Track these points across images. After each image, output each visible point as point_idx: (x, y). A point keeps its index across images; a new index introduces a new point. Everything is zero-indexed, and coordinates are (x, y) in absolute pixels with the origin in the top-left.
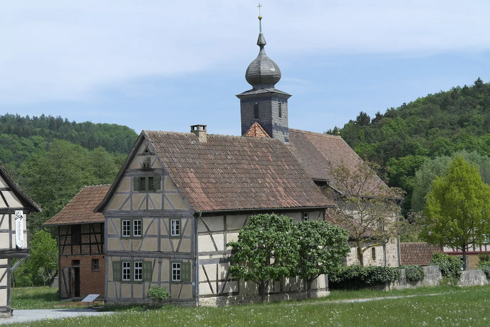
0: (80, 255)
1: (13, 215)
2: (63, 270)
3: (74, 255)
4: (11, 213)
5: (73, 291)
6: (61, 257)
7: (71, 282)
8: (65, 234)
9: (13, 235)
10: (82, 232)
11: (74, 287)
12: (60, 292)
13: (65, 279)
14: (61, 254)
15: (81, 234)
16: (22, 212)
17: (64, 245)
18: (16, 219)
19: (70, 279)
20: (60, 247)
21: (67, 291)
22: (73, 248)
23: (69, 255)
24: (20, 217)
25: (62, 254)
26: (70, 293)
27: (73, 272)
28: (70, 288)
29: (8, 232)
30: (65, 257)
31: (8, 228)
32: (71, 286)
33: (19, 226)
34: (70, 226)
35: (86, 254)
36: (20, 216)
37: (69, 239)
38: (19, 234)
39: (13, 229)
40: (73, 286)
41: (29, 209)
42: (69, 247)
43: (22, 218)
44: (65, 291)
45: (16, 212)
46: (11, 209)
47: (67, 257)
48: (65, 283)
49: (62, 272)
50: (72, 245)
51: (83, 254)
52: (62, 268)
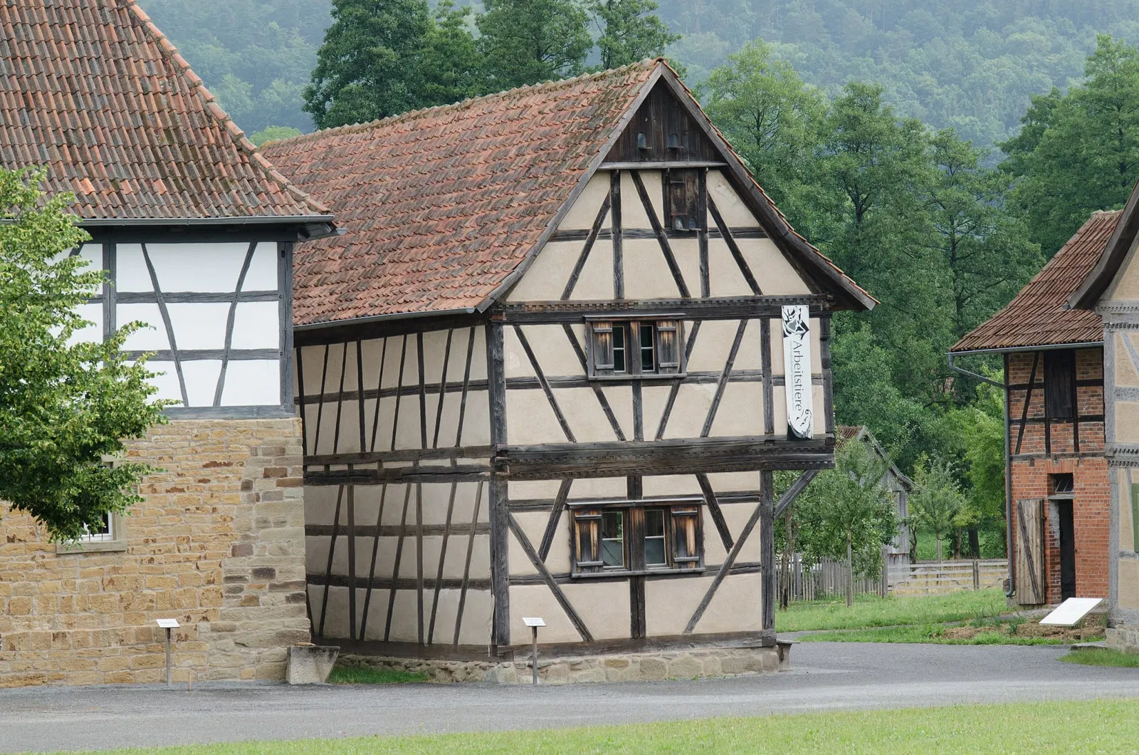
0: (1072, 456)
1: (774, 322)
2: (1020, 508)
3: (1056, 458)
4: (768, 313)
5: (1055, 581)
6: (1014, 463)
7: (1048, 552)
8: (1026, 382)
9: (777, 390)
10: (1079, 377)
11: (1058, 567)
12: (1014, 583)
13: (1026, 540)
14: (1014, 451)
15: (1075, 384)
16: (804, 310)
17: (1024, 421)
18: (785, 336)
19: (1043, 541)
20: (1009, 429)
21: (1034, 583)
22: (1052, 432)
23: (1039, 456)
24: (799, 329)
25: (1018, 451)
26: (1046, 588)
27: (1053, 515)
28: (1044, 572)
29: (759, 380)
30: (1027, 463)
31: (757, 365)
32: (1049, 566)
33: (797, 359)
34: (1041, 356)
35: (1094, 455)
36: (798, 325)
37: (1038, 399)
38: (798, 388)
39: (776, 370)
40: (1053, 564)
41: (829, 301)
42: (1037, 426)
43: (807, 330)
44: (1028, 581)
45: (786, 309)
46: (767, 300)
47: (1032, 464)
48: (1029, 556)
49: (1017, 515)
50: (1046, 421)
51: (1084, 455)
52: (1017, 502)
